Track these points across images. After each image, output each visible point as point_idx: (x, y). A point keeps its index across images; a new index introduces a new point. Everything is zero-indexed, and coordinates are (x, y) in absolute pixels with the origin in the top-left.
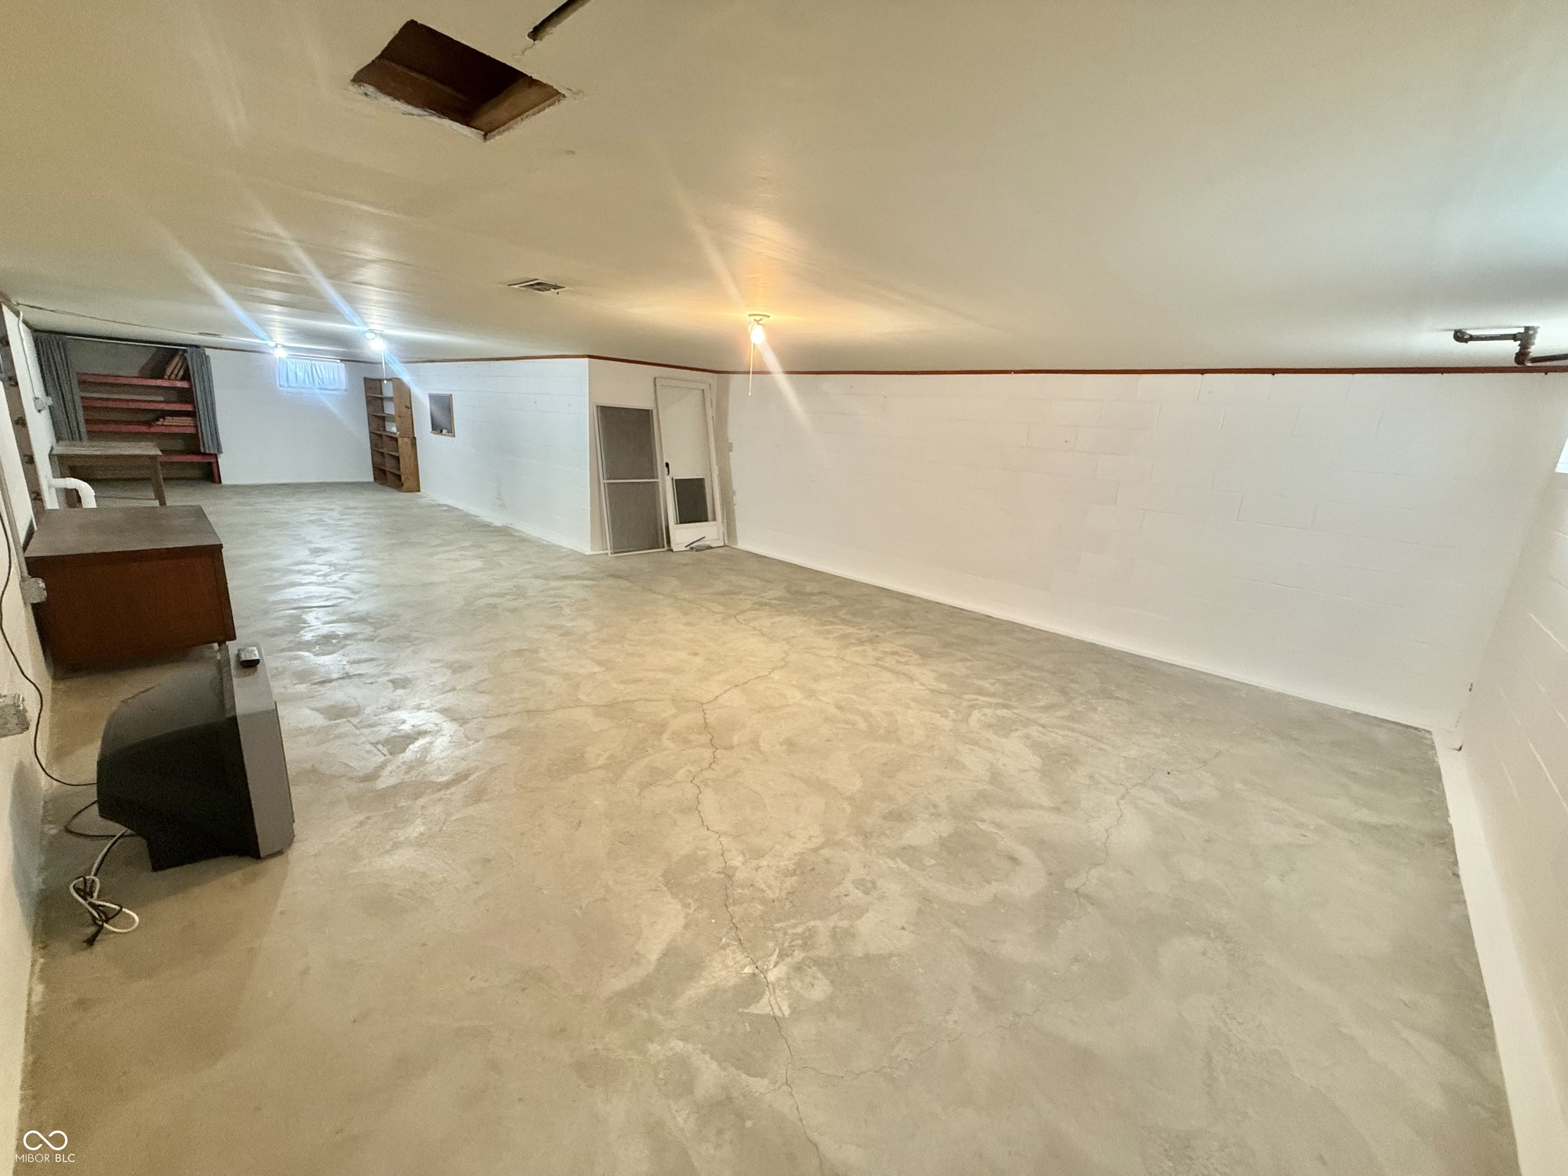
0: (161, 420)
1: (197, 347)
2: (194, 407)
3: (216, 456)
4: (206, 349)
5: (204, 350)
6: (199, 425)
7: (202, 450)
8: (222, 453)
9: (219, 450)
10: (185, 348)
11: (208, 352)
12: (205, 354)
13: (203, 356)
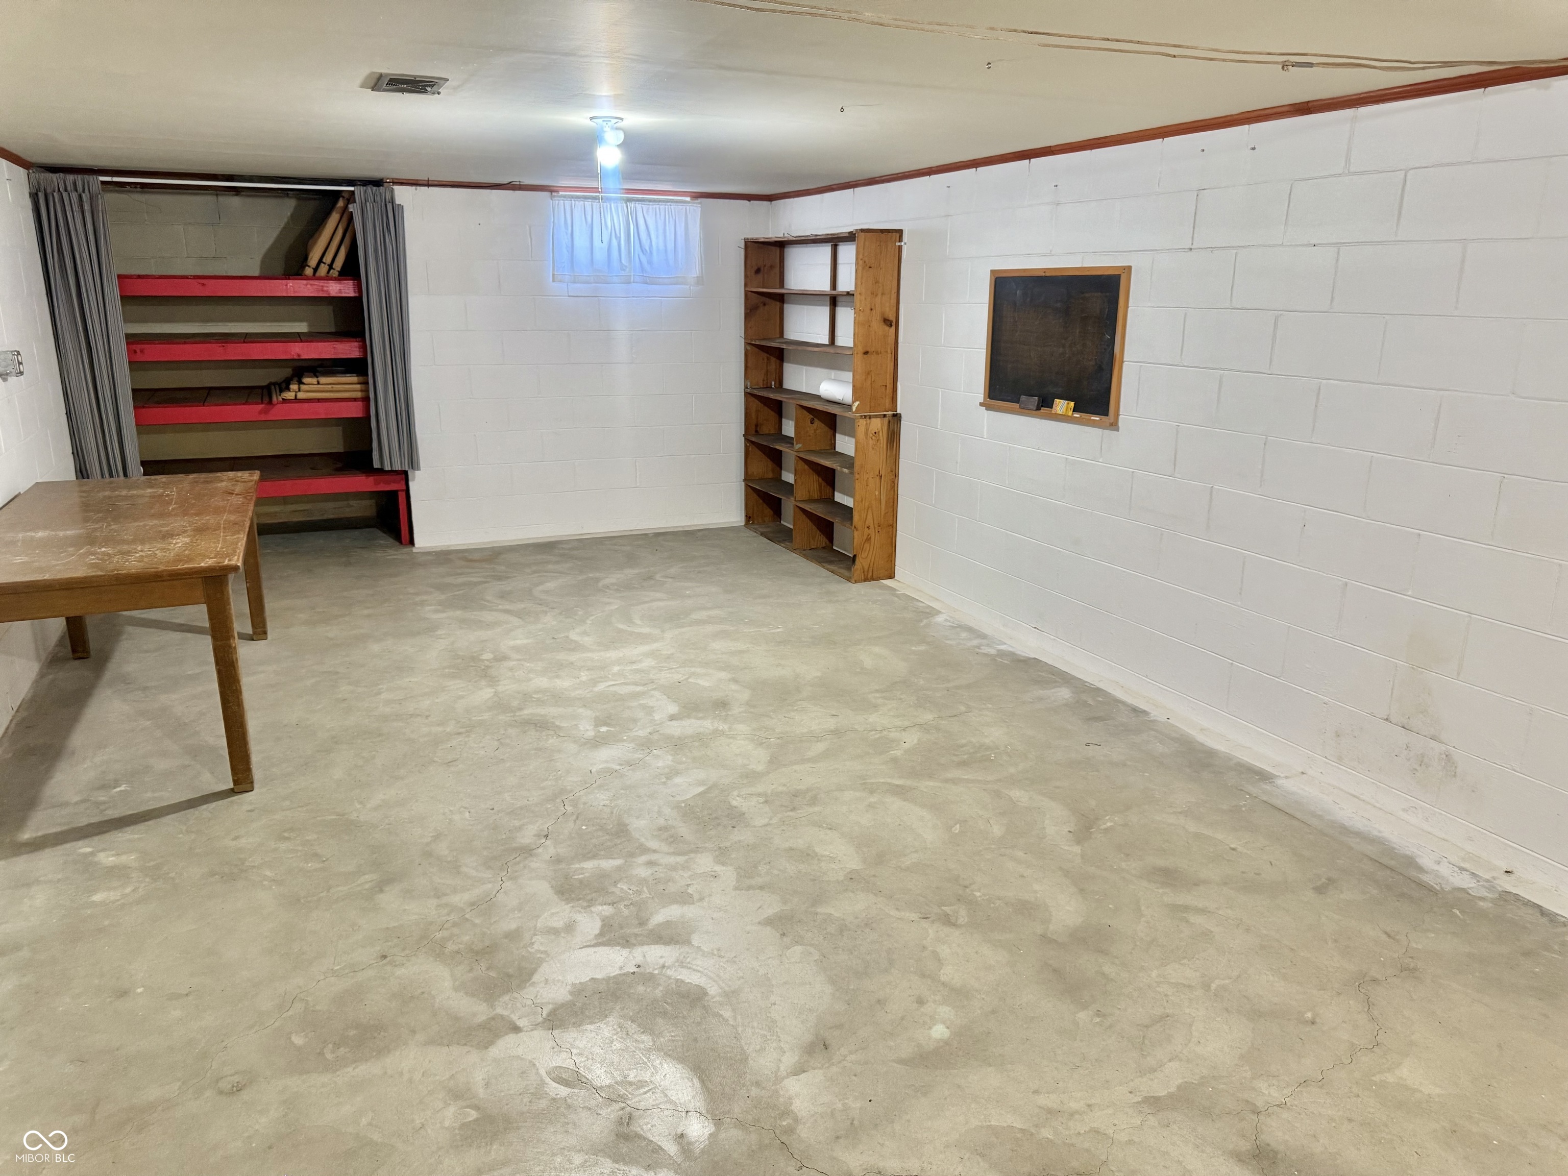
0: (294, 387)
1: (378, 183)
2: (364, 348)
3: (404, 476)
4: (397, 188)
5: (392, 191)
6: (372, 396)
7: (376, 464)
8: (419, 469)
9: (414, 463)
10: (352, 189)
11: (402, 195)
12: (392, 201)
13: (389, 207)
